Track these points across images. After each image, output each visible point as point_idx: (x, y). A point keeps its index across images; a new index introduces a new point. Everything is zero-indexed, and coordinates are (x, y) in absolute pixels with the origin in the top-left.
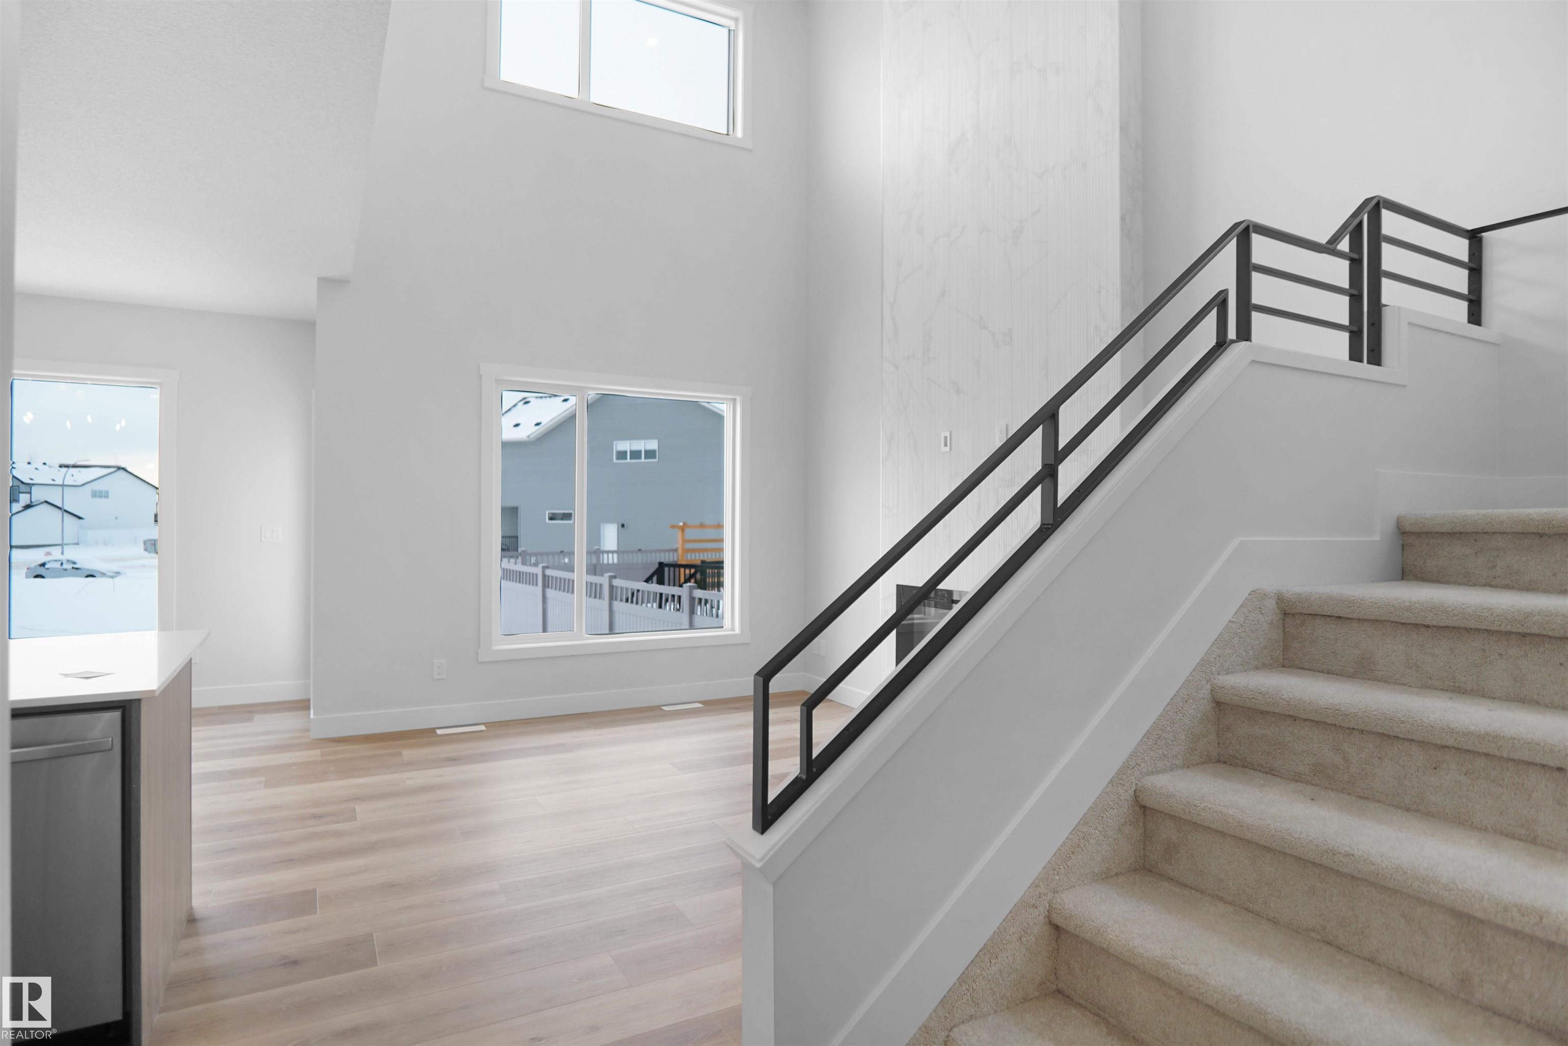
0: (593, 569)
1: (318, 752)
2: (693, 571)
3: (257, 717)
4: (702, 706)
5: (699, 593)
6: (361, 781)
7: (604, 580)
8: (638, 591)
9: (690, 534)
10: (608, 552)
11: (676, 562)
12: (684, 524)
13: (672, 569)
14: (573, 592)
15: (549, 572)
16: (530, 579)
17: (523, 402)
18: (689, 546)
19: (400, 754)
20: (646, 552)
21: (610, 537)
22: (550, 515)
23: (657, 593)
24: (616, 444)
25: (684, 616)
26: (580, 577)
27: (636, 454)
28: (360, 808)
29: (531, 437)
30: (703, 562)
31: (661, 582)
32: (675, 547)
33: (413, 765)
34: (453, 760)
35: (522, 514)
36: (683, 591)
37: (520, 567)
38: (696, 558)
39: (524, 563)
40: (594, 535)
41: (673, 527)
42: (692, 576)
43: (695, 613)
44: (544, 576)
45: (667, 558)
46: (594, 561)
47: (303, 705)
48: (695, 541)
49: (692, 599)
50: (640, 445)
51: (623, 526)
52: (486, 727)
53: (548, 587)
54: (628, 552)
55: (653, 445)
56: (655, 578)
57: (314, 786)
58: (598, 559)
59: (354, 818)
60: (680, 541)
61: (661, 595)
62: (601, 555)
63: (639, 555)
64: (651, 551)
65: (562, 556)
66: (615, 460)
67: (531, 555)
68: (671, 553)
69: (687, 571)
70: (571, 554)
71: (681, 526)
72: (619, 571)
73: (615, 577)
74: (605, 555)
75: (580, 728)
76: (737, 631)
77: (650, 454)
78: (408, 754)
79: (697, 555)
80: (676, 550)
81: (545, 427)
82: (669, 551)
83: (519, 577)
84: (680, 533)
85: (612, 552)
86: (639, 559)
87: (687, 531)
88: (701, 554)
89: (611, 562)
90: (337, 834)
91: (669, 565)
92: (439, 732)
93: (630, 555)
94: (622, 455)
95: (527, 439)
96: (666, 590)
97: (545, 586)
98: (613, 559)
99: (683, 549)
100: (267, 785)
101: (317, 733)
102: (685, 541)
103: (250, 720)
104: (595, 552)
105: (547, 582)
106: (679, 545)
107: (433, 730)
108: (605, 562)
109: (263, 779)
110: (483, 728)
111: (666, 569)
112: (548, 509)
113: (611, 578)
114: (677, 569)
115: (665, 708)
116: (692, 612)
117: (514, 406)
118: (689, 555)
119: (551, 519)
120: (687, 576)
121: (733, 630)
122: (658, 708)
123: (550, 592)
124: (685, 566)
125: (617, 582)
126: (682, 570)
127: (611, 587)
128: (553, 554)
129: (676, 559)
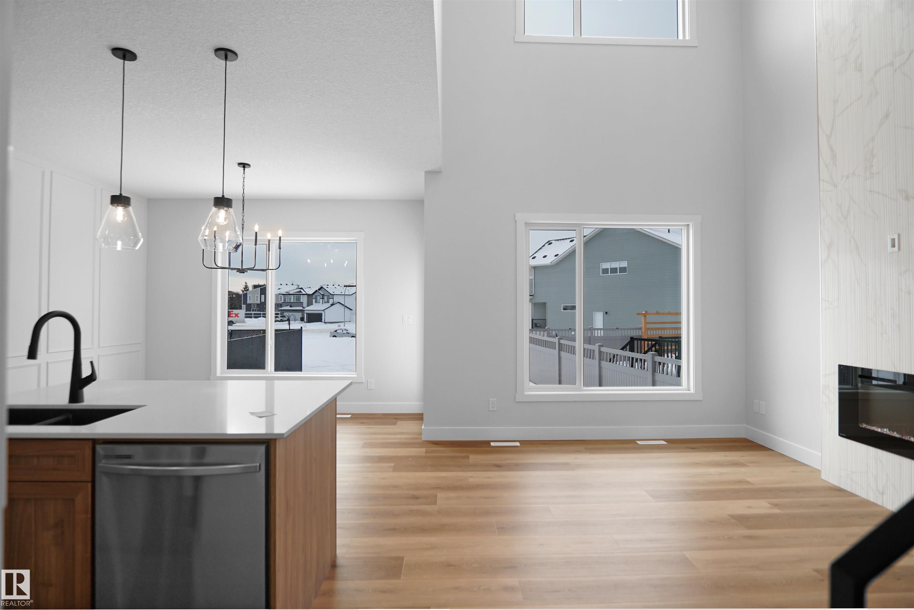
0: (588, 340)
1: (424, 450)
2: (653, 343)
3: (399, 422)
4: (666, 443)
5: (658, 359)
6: (443, 474)
7: (595, 348)
8: (617, 355)
9: (650, 318)
10: (598, 329)
11: (641, 336)
12: (645, 312)
13: (639, 342)
14: (576, 355)
15: (562, 342)
16: (551, 345)
17: (548, 244)
18: (649, 326)
19: (468, 457)
20: (622, 329)
21: (599, 320)
22: (564, 307)
23: (629, 357)
24: (602, 264)
25: (649, 374)
26: (579, 344)
27: (614, 270)
28: (441, 495)
29: (553, 262)
30: (660, 337)
31: (632, 350)
32: (640, 326)
33: (475, 467)
34: (499, 467)
35: (548, 305)
36: (648, 357)
37: (546, 338)
38: (655, 334)
39: (549, 336)
40: (588, 319)
41: (638, 314)
42: (654, 346)
43: (656, 371)
44: (559, 344)
45: (635, 334)
46: (589, 335)
47: (419, 417)
48: (653, 323)
49: (654, 363)
50: (616, 265)
51: (606, 313)
52: (520, 444)
53: (562, 351)
54: (610, 330)
55: (624, 264)
56: (628, 347)
57: (417, 474)
58: (592, 333)
59: (435, 503)
60: (643, 323)
61: (633, 358)
62: (594, 331)
63: (617, 331)
64: (624, 329)
65: (570, 332)
66: (601, 275)
67: (552, 330)
68: (637, 331)
69: (650, 343)
70: (575, 330)
71: (644, 313)
72: (605, 341)
73: (602, 346)
74: (596, 331)
75: (579, 452)
76: (692, 391)
77: (623, 270)
78: (474, 458)
79: (655, 332)
80: (641, 329)
81: (560, 257)
82: (636, 329)
83: (545, 344)
84: (643, 318)
85: (600, 329)
86: (618, 334)
87: (648, 316)
88: (657, 331)
89: (599, 335)
90: (424, 514)
91: (638, 339)
92: (492, 444)
93: (611, 331)
94: (605, 271)
95: (551, 264)
96: (635, 355)
97: (560, 350)
98: (600, 334)
99: (645, 328)
100: (395, 469)
101: (425, 437)
102: (646, 323)
103: (395, 424)
104: (589, 329)
105: (561, 348)
106: (643, 325)
107: (488, 443)
108: (596, 335)
109: (393, 464)
110: (518, 444)
111: (636, 342)
112: (562, 304)
113: (600, 346)
114: (643, 342)
115: (639, 442)
116: (654, 371)
117: (543, 246)
118: (649, 331)
119: (564, 309)
120: (650, 346)
121: (689, 390)
122: (633, 441)
123: (563, 353)
124: (648, 340)
125: (603, 349)
126: (646, 342)
127: (600, 352)
128: (565, 330)
129: (640, 334)
